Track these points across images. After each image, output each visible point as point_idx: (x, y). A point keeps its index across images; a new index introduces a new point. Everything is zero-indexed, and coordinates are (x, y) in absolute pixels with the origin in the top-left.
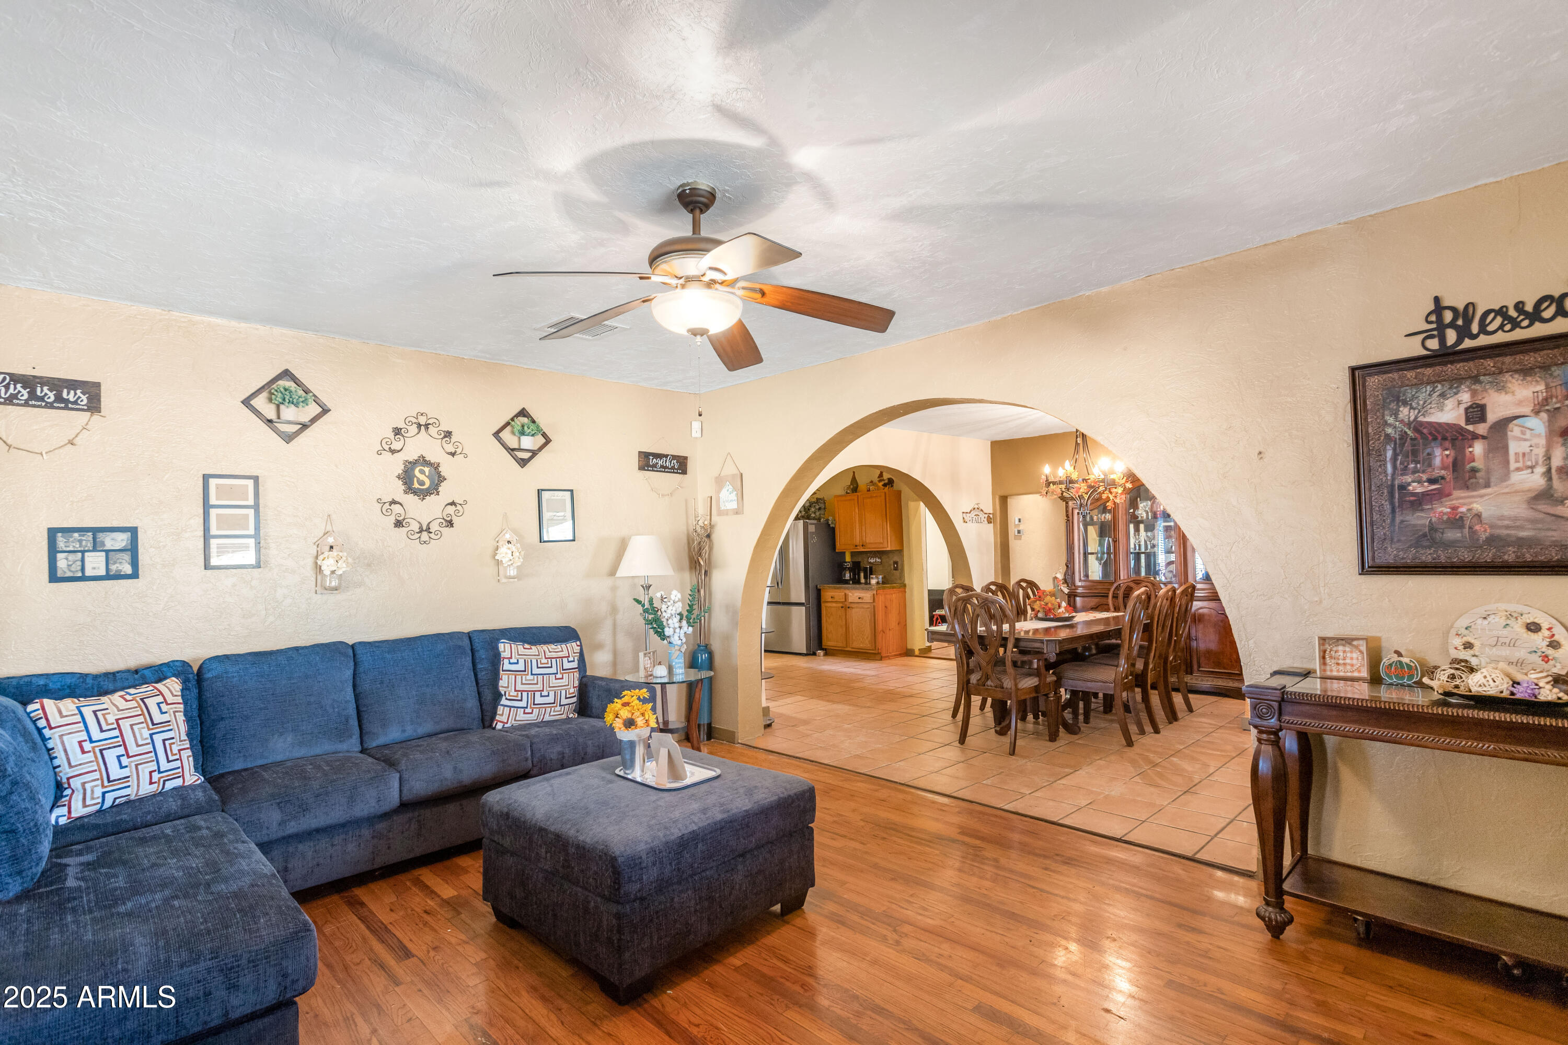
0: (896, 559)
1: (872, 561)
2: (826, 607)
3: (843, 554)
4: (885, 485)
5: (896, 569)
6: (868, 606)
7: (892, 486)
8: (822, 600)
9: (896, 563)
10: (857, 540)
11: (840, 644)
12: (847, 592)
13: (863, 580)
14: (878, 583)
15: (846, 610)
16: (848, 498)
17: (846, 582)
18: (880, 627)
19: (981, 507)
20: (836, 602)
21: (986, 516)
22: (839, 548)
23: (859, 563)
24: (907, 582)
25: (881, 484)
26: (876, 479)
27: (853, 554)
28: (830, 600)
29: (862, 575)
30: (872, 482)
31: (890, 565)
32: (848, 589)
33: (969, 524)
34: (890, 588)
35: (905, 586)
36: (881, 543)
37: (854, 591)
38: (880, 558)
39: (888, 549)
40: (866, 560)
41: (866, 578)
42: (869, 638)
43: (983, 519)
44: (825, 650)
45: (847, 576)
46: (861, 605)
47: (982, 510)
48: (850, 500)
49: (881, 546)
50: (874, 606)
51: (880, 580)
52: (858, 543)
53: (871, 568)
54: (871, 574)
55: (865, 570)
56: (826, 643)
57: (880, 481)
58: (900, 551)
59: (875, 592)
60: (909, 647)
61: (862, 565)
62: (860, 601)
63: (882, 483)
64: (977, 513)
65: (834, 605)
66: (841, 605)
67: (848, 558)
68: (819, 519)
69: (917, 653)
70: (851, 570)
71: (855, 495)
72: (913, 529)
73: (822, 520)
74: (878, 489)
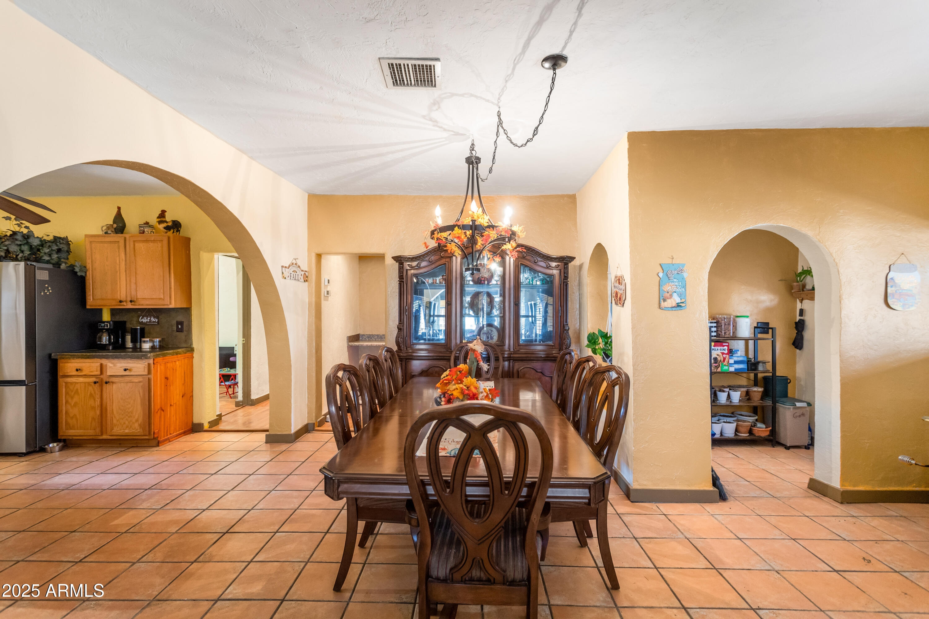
0: (180, 318)
1: (145, 320)
2: (66, 383)
3: (99, 311)
4: (168, 228)
5: (180, 330)
6: (141, 379)
7: (178, 231)
8: (60, 373)
9: (181, 323)
10: (122, 294)
11: (91, 432)
12: (104, 361)
13: (129, 345)
14: (153, 348)
15: (101, 386)
16: (108, 239)
17: (103, 348)
18: (157, 402)
19: (299, 264)
20: (85, 376)
21: (303, 273)
22: (91, 303)
23: (124, 323)
24: (195, 345)
25: (162, 226)
26: (153, 220)
27: (113, 312)
28: (75, 373)
29: (128, 338)
30: (147, 223)
31: (172, 326)
32: (107, 357)
33: (288, 281)
34: (172, 354)
35: (192, 350)
36: (160, 299)
37: (116, 361)
38: (158, 318)
39: (172, 306)
40: (135, 319)
41: (134, 341)
42: (140, 420)
43: (300, 276)
44: (64, 441)
45: (105, 339)
46: (127, 379)
47: (299, 267)
48: (111, 242)
49: (161, 302)
50: (149, 380)
51: (157, 344)
52: (123, 298)
53: (142, 330)
54: (143, 336)
55: (134, 332)
56: (64, 431)
57: (160, 222)
58: (187, 311)
59: (151, 361)
60: (196, 421)
61: (129, 326)
62: (127, 373)
63: (165, 225)
64: (295, 269)
65: (81, 380)
66: (94, 379)
67: (106, 316)
68: (57, 265)
69: (206, 426)
70: (110, 332)
71: (119, 238)
72: (206, 284)
73: (63, 266)
74: (158, 231)
